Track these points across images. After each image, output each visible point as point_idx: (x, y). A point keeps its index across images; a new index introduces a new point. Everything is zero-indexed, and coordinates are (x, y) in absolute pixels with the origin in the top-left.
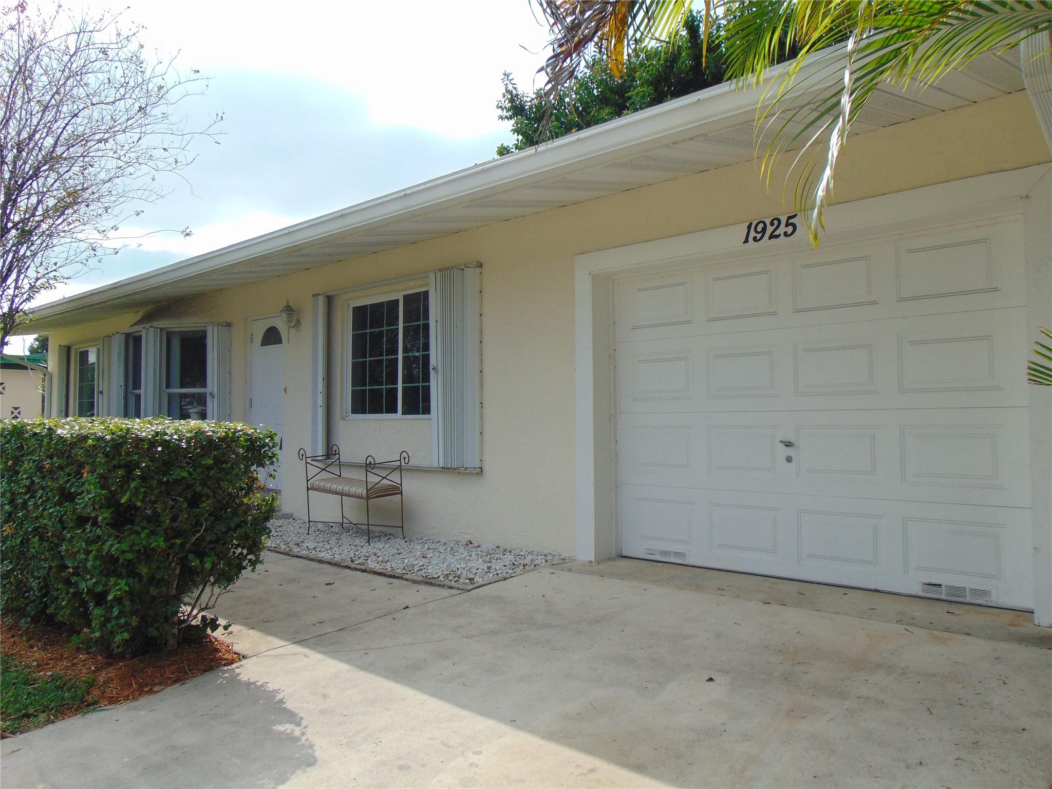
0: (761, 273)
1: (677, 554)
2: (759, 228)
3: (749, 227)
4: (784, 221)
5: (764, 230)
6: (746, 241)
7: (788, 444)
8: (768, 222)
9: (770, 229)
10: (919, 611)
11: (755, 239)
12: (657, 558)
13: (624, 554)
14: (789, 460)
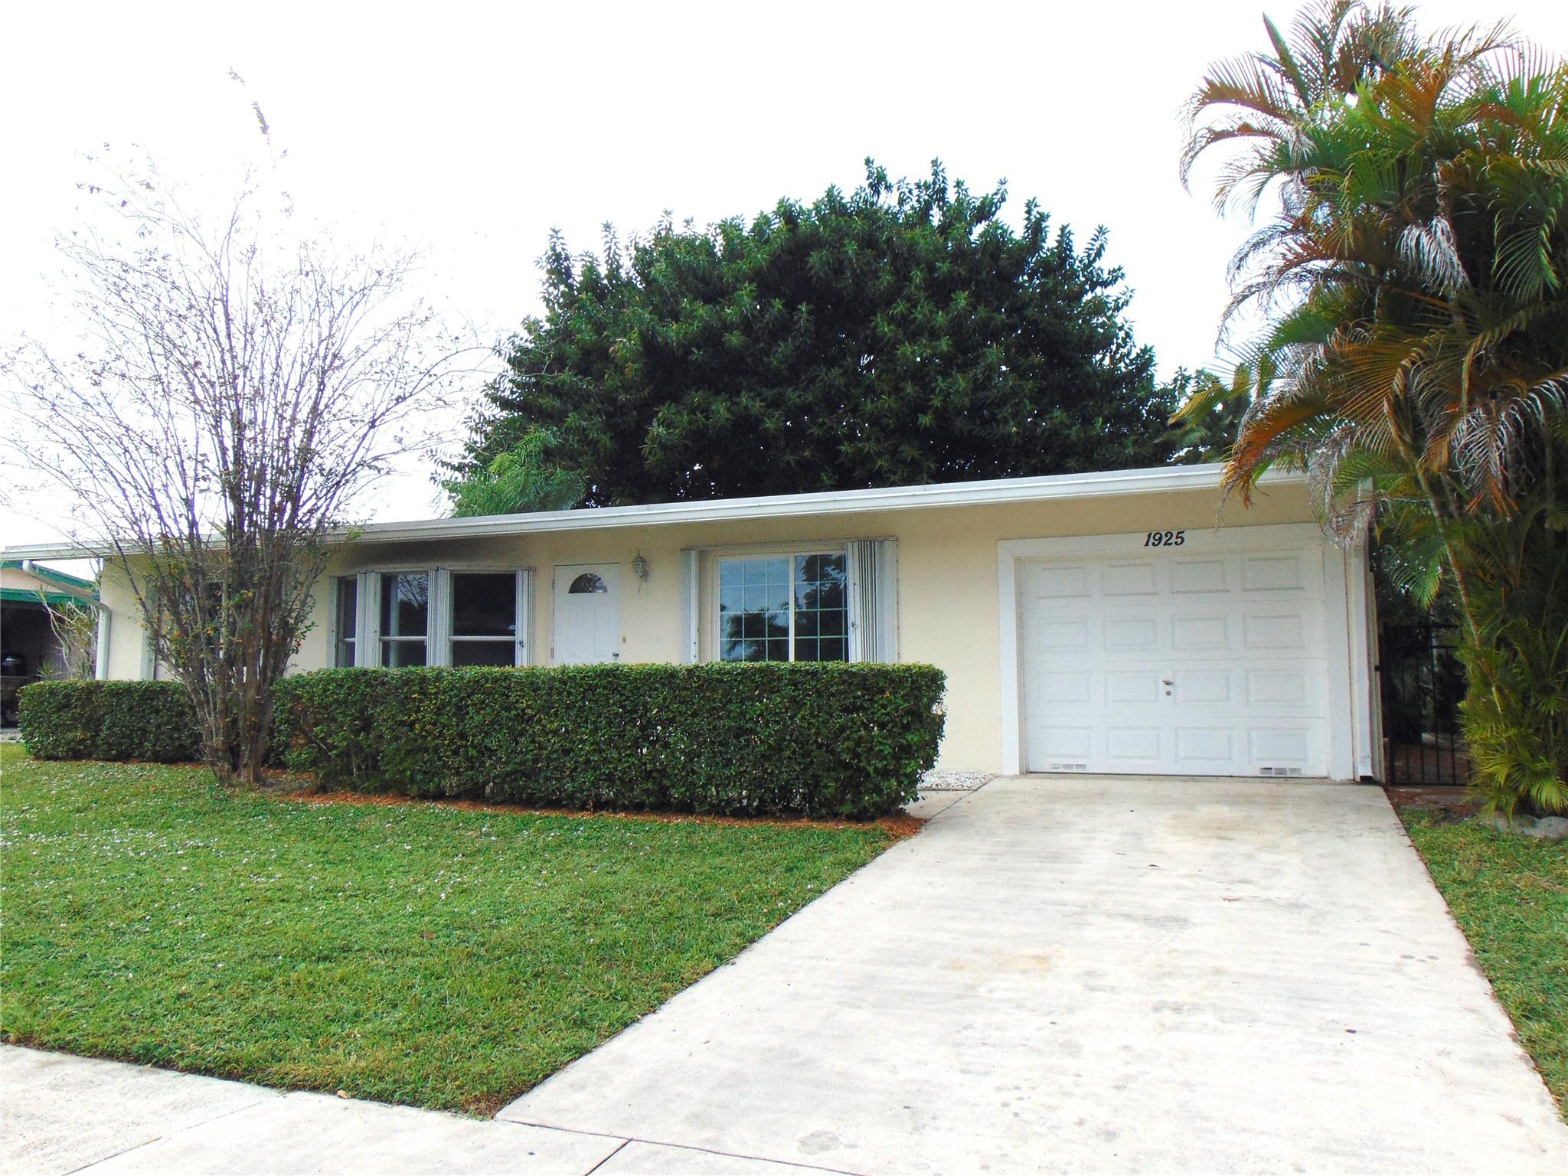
0: (1146, 565)
1: (1078, 766)
2: (1157, 537)
3: (1149, 536)
4: (1175, 535)
5: (1160, 539)
6: (1147, 545)
7: (1168, 683)
8: (1163, 534)
9: (1164, 539)
10: (1262, 788)
11: (1153, 544)
12: (1061, 770)
13: (1031, 770)
14: (1169, 693)
